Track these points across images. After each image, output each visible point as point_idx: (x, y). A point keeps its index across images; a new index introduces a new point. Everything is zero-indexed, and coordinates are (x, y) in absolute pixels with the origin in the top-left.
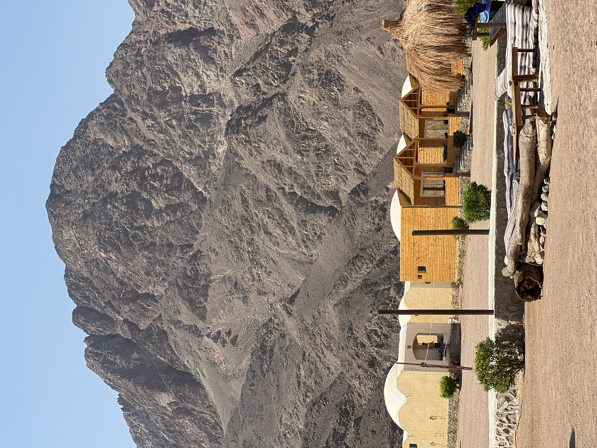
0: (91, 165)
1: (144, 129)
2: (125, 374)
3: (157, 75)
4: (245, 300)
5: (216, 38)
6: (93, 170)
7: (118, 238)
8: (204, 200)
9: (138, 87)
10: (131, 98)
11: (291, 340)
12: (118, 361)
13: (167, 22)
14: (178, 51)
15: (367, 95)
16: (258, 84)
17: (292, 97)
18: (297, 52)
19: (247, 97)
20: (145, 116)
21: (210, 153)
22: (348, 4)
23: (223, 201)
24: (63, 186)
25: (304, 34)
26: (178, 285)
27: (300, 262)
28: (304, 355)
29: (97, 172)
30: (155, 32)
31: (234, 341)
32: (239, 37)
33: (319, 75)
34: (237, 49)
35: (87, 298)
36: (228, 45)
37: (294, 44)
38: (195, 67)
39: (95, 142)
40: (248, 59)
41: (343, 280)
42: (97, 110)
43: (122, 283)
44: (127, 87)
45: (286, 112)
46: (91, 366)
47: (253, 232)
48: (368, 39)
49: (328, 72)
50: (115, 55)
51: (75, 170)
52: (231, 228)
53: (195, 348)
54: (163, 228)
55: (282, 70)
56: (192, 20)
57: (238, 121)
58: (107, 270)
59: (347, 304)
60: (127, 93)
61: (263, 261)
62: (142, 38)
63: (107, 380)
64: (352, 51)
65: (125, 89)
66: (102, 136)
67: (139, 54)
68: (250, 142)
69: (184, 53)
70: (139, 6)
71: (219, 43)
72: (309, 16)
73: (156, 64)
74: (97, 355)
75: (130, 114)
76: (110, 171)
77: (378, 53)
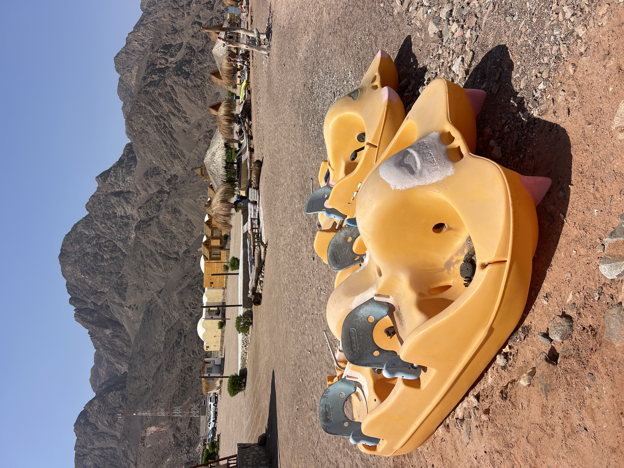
0: (78, 242)
1: (101, 228)
2: (92, 323)
3: (107, 208)
4: (141, 292)
5: (131, 194)
6: (79, 243)
7: (89, 270)
8: (126, 255)
9: (99, 212)
10: (95, 216)
11: (159, 307)
12: (88, 318)
13: (111, 188)
14: (116, 198)
15: (190, 217)
16: (148, 212)
17: (161, 217)
18: (163, 201)
19: (143, 217)
20: (102, 223)
21: (128, 238)
22: (183, 184)
23: (133, 256)
24: (66, 250)
25: (166, 194)
26: (114, 288)
27: (164, 278)
28: (165, 313)
29: (81, 244)
30: (106, 191)
31: (137, 308)
32: (140, 194)
33: (172, 209)
34: (139, 199)
35: (76, 294)
36: (136, 197)
37: (162, 198)
38: (122, 205)
39: (80, 233)
40: (144, 203)
41: (180, 285)
42: (81, 220)
43: (91, 287)
44: (94, 212)
45: (159, 223)
46: (77, 320)
47: (145, 267)
48: (190, 197)
49: (175, 208)
50: (89, 200)
51: (71, 244)
52: (137, 266)
53: (121, 311)
54: (108, 266)
55: (157, 207)
56: (122, 187)
57: (140, 226)
58: (84, 282)
59: (182, 293)
60: (94, 214)
61: (149, 278)
62: (101, 193)
63: (84, 326)
64: (185, 201)
65: (93, 212)
66: (83, 230)
67: (99, 199)
68: (144, 234)
69: (118, 199)
70: (100, 181)
71: (132, 196)
72: (168, 188)
73: (106, 203)
74: (80, 316)
75: (95, 222)
76: (86, 244)
77: (194, 202)
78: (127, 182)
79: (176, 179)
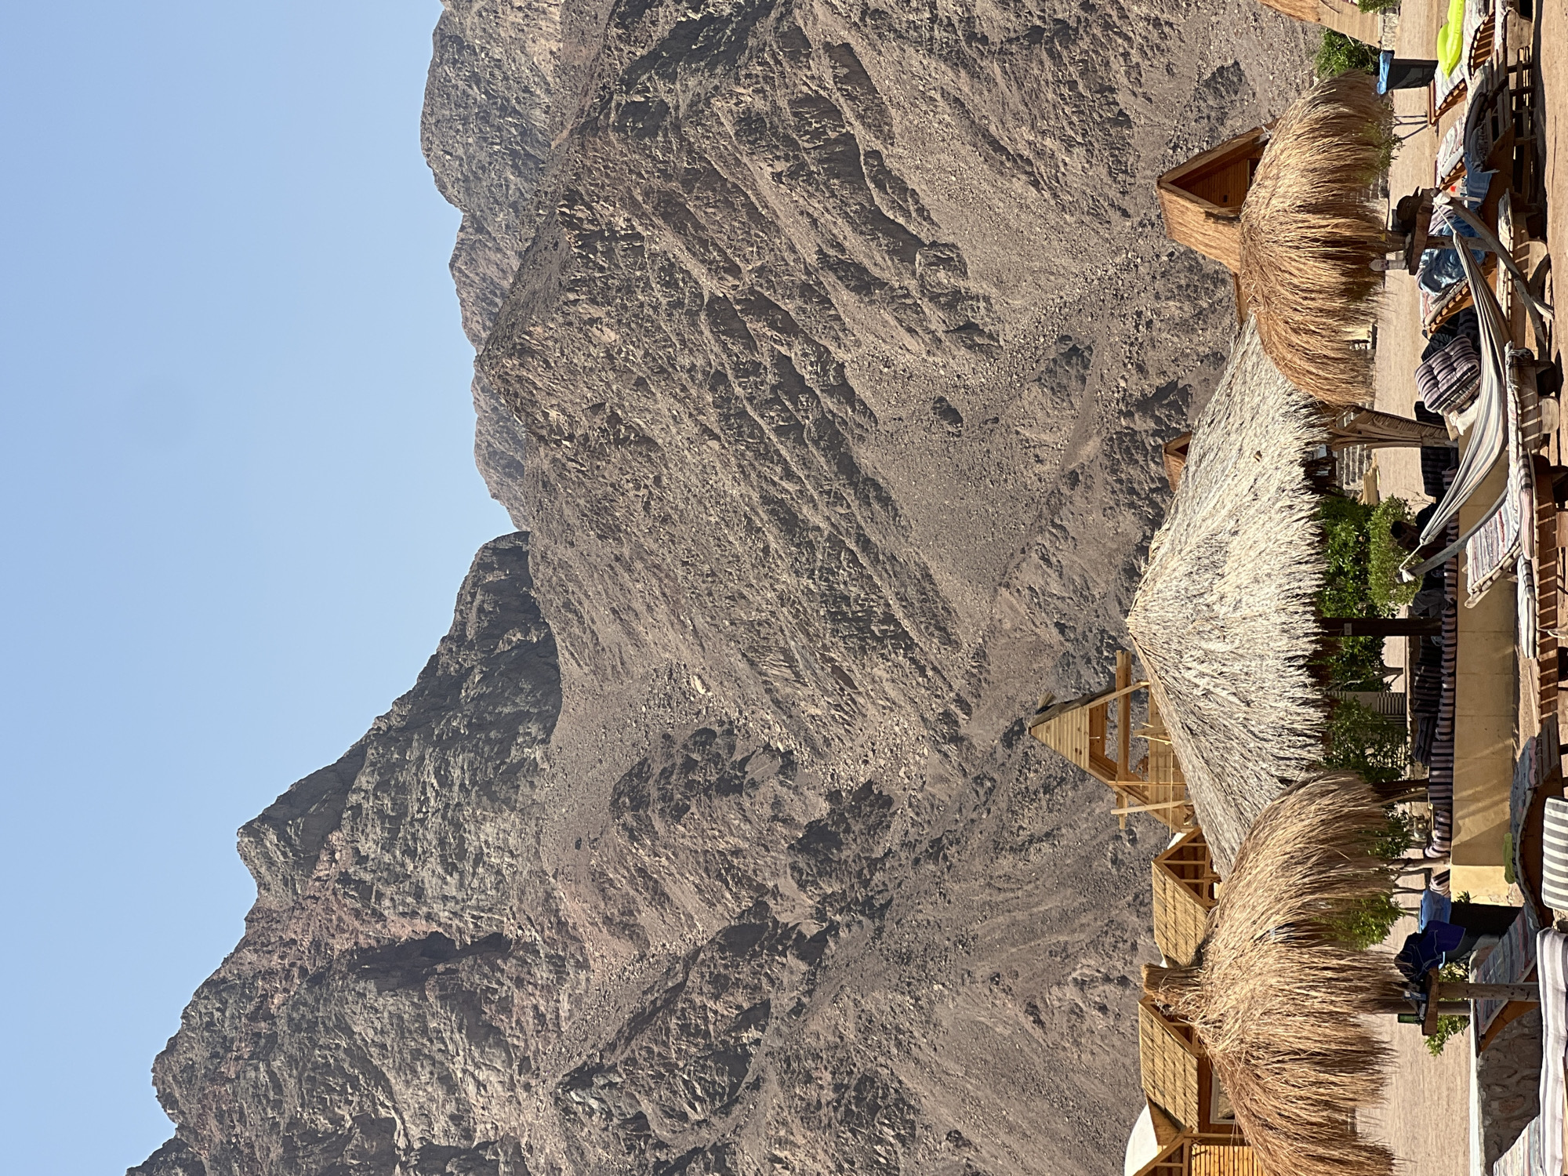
3: (317, 1081)
5: (510, 966)
9: (254, 1118)
10: (232, 1153)
13: (357, 914)
14: (388, 1003)
15: (990, 1157)
16: (640, 1116)
17: (748, 1158)
18: (767, 1014)
19: (606, 1158)
22: (932, 867)
25: (791, 960)
30: (316, 944)
32: (582, 965)
33: (838, 1088)
34: (576, 1001)
36: (547, 989)
37: (757, 988)
38: (439, 1057)
40: (609, 1033)
44: (220, 1116)
48: (995, 978)
49: (867, 1080)
50: (185, 1016)
55: (721, 1073)
56: (437, 907)
60: (218, 1137)
62: (275, 962)
64: (944, 1013)
65: (213, 1123)
67: (262, 1013)
69: (408, 1011)
70: (271, 863)
71: (519, 982)
72: (807, 901)
73: (315, 1045)
77: (1027, 1022)
78: (479, 859)
79: (881, 826)
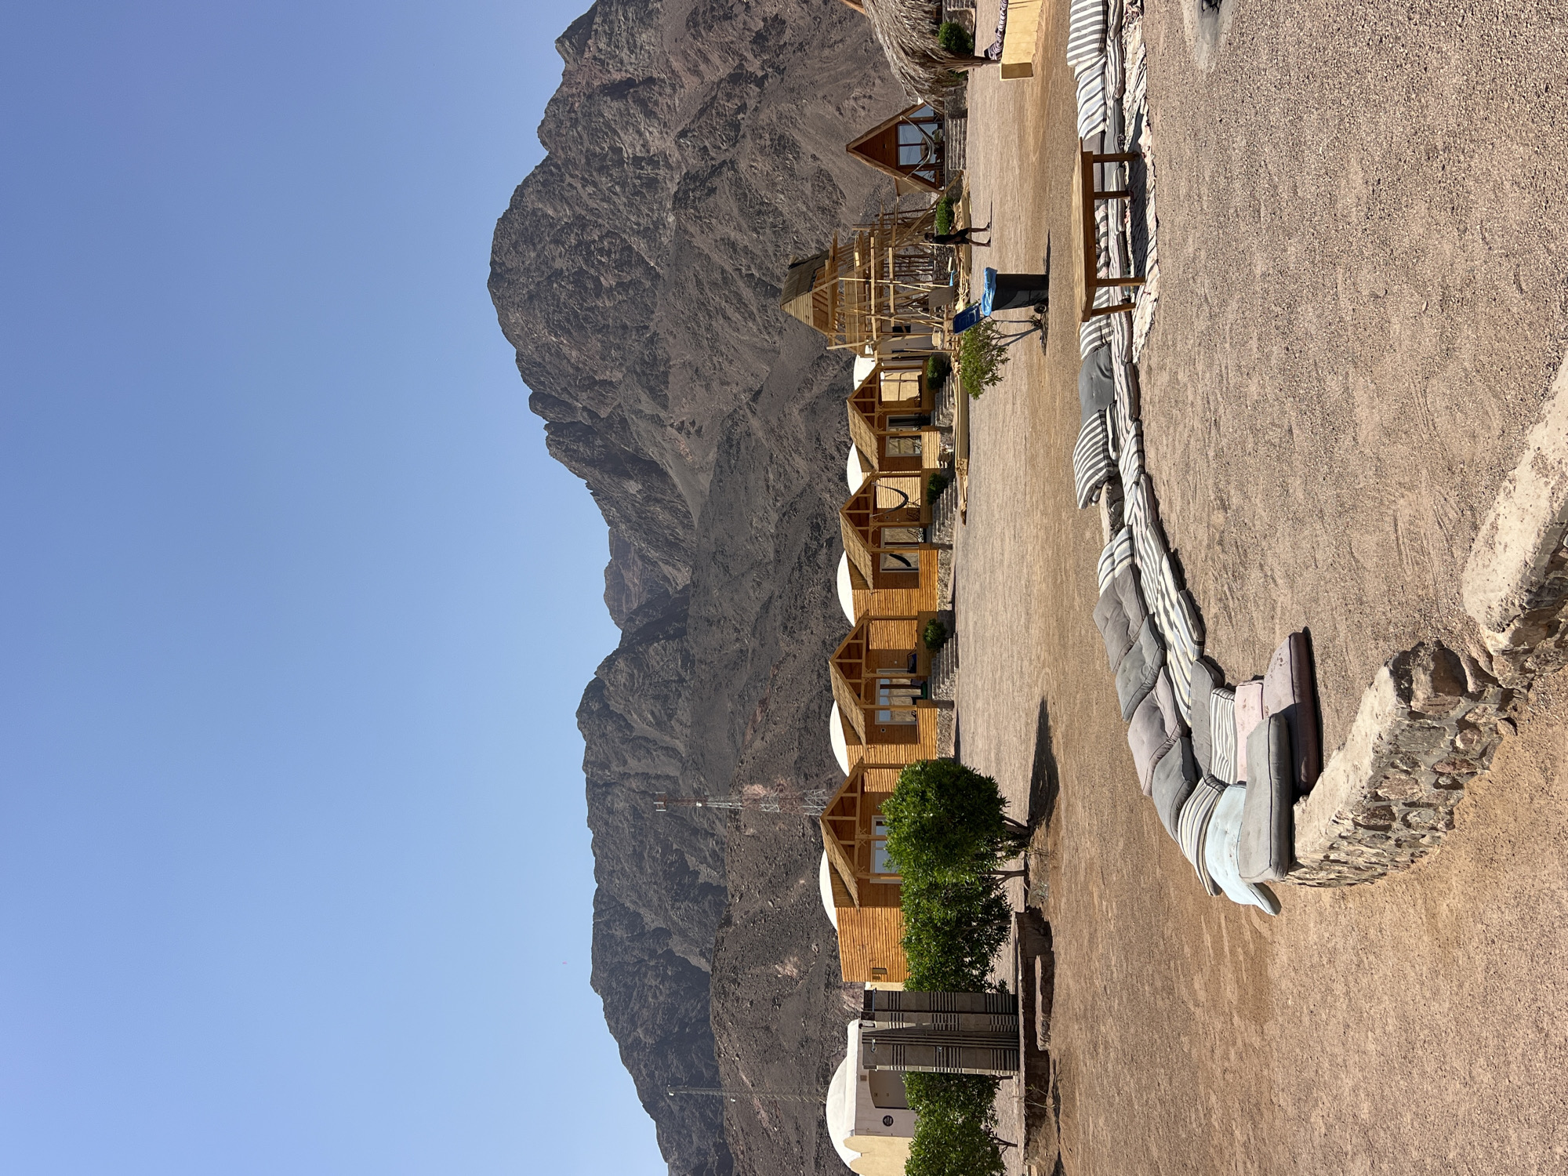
0: (532, 240)
2: (591, 463)
3: (594, 134)
4: (708, 387)
5: (656, 88)
6: (534, 244)
7: (568, 321)
8: (658, 275)
9: (575, 149)
10: (567, 161)
11: (756, 441)
12: (581, 449)
13: (601, 71)
14: (615, 104)
15: (827, 162)
16: (705, 147)
17: (743, 165)
18: (746, 108)
19: (694, 162)
20: (585, 182)
21: (660, 223)
22: (799, 54)
23: (676, 283)
24: (503, 264)
25: (753, 86)
26: (636, 372)
27: (763, 350)
28: (771, 457)
29: (539, 247)
30: (588, 83)
31: (699, 432)
32: (682, 86)
33: (771, 140)
34: (681, 100)
35: (542, 383)
36: (670, 96)
37: (742, 97)
38: (635, 123)
39: (534, 212)
41: (808, 383)
42: (533, 174)
43: (577, 369)
44: (562, 149)
45: (737, 183)
46: (554, 455)
47: (710, 317)
48: (824, 97)
49: (782, 137)
50: (546, 112)
51: (515, 246)
53: (659, 439)
54: (615, 308)
55: (731, 131)
56: (628, 67)
57: (686, 192)
58: (559, 354)
59: (813, 411)
60: (563, 156)
61: (723, 348)
62: (574, 90)
63: (573, 470)
64: (808, 111)
65: (560, 151)
66: (540, 206)
67: (572, 110)
68: (700, 218)
69: (623, 107)
70: (568, 53)
71: (660, 94)
72: (758, 63)
73: (592, 121)
74: (559, 443)
75: (568, 179)
76: (552, 246)
77: (837, 113)
78: (641, 48)
79: (781, 33)
